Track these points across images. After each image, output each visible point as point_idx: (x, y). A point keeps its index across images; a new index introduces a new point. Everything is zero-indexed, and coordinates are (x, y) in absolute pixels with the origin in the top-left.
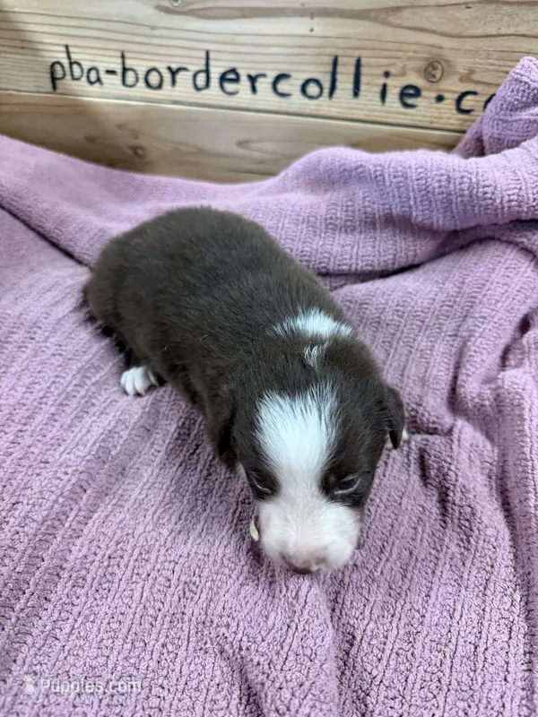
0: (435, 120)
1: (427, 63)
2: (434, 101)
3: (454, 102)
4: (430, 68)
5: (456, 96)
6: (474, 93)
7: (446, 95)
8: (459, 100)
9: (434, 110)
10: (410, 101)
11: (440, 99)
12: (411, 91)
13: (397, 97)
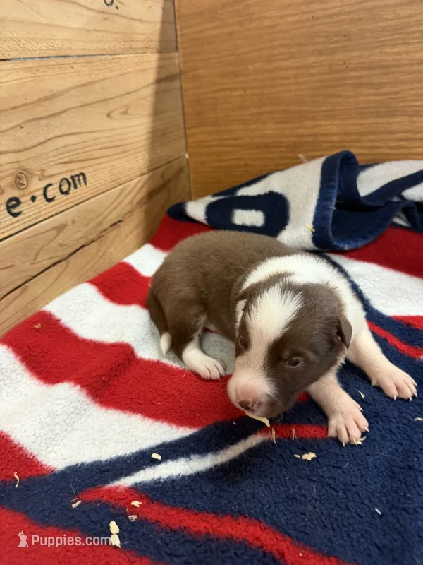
0: (38, 215)
1: (14, 176)
2: (31, 202)
3: (42, 197)
4: (18, 180)
5: (42, 192)
6: (51, 185)
7: (36, 194)
8: (45, 194)
9: (34, 208)
10: (16, 210)
11: (33, 199)
12: (14, 203)
13: (6, 211)
